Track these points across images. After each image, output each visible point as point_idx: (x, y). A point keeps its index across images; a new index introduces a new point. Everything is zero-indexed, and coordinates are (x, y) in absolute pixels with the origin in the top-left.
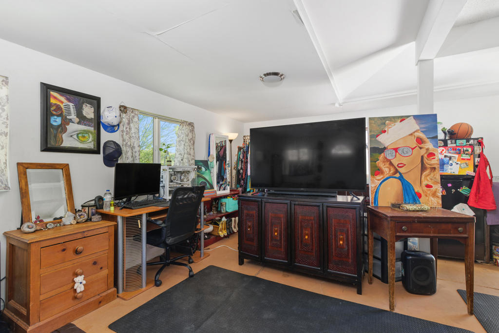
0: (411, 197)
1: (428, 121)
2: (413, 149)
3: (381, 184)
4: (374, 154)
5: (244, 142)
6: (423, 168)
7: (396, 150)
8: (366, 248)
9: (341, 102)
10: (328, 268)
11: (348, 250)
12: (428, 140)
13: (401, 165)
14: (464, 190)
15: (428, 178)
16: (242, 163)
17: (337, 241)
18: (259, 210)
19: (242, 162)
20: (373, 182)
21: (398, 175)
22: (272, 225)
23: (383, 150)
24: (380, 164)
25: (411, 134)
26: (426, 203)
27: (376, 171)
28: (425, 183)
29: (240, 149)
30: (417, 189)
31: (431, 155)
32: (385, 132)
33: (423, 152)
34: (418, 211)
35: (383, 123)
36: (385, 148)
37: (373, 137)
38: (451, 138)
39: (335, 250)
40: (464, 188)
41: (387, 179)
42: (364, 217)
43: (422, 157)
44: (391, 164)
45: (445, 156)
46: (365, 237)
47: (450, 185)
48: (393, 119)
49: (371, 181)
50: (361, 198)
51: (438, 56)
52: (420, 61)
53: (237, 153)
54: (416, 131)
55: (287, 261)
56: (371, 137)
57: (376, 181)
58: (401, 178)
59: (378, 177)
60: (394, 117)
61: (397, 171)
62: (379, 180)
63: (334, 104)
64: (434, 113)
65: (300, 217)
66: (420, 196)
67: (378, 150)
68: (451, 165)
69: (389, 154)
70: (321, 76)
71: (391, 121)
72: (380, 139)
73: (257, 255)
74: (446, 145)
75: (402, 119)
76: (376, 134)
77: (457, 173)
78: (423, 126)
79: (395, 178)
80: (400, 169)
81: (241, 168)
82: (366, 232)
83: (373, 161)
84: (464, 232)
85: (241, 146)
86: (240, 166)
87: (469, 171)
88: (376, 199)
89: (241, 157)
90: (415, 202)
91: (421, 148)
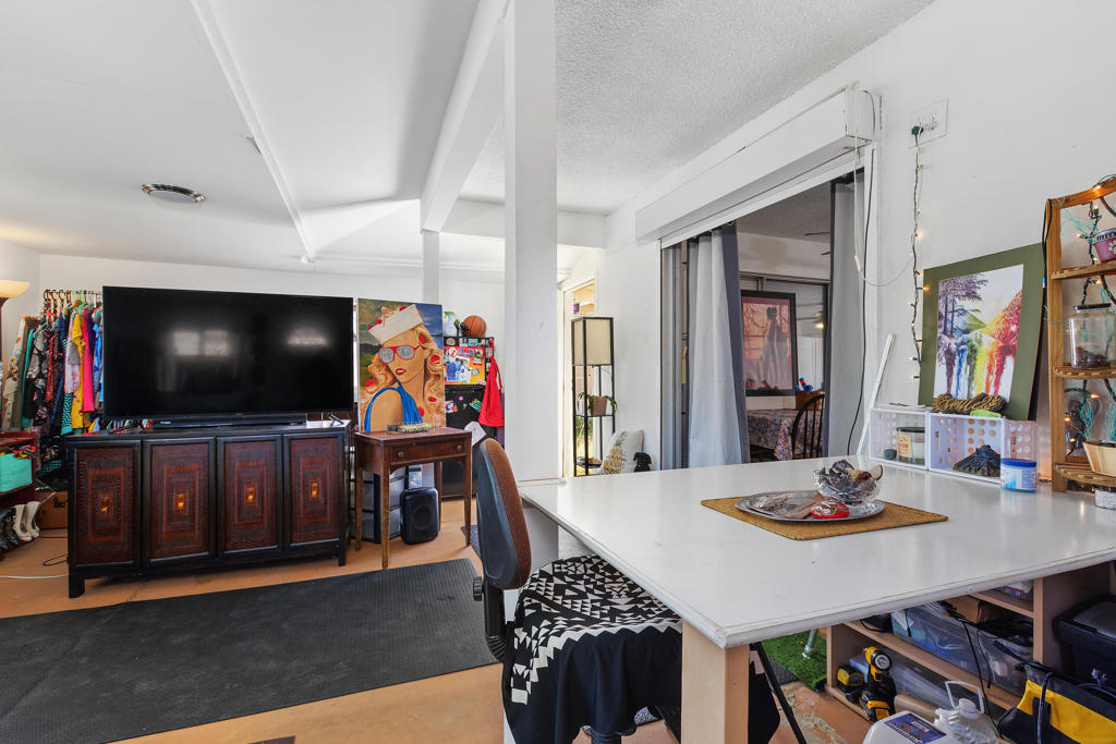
0: (412, 414)
1: (432, 312)
2: (415, 349)
3: (374, 399)
4: (366, 355)
5: (48, 306)
6: (427, 376)
7: (394, 349)
8: (353, 502)
9: (312, 256)
10: (292, 542)
11: (326, 503)
12: (432, 338)
13: (401, 372)
14: (475, 404)
15: (432, 388)
16: (41, 362)
17: (307, 492)
18: (134, 463)
19: (42, 358)
20: (363, 397)
21: (396, 385)
22: (170, 491)
23: (377, 349)
24: (374, 369)
25: (413, 329)
26: (429, 421)
27: (368, 380)
28: (428, 395)
29: (32, 324)
30: (420, 404)
31: (436, 358)
32: (380, 322)
33: (427, 353)
34: (417, 432)
35: (378, 309)
36: (380, 347)
37: (364, 328)
38: (464, 335)
39: (305, 507)
40: (476, 401)
41: (382, 391)
42: (349, 452)
43: (426, 360)
44: (388, 369)
45: (457, 360)
46: (352, 483)
47: (461, 398)
48: (392, 305)
49: (360, 396)
50: (346, 422)
51: (443, 230)
52: (423, 230)
53: (21, 334)
54: (419, 325)
55: (207, 553)
56: (361, 328)
57: (368, 395)
58: (400, 390)
59: (371, 389)
60: (393, 303)
61: (395, 380)
62: (372, 393)
63: (299, 258)
64: (439, 303)
65: (237, 465)
66: (422, 413)
67: (370, 349)
68: (463, 371)
69: (385, 356)
70: (282, 216)
71: (388, 306)
72: (372, 331)
73: (128, 560)
74: (457, 345)
75: (403, 306)
76: (367, 324)
77: (469, 383)
78: (426, 319)
79: (393, 389)
80: (398, 377)
81: (40, 375)
82: (352, 477)
83: (364, 364)
84: (463, 451)
85: (37, 314)
86: (36, 369)
87: (480, 380)
88: (367, 421)
89: (39, 345)
90: (416, 420)
91: (424, 348)
